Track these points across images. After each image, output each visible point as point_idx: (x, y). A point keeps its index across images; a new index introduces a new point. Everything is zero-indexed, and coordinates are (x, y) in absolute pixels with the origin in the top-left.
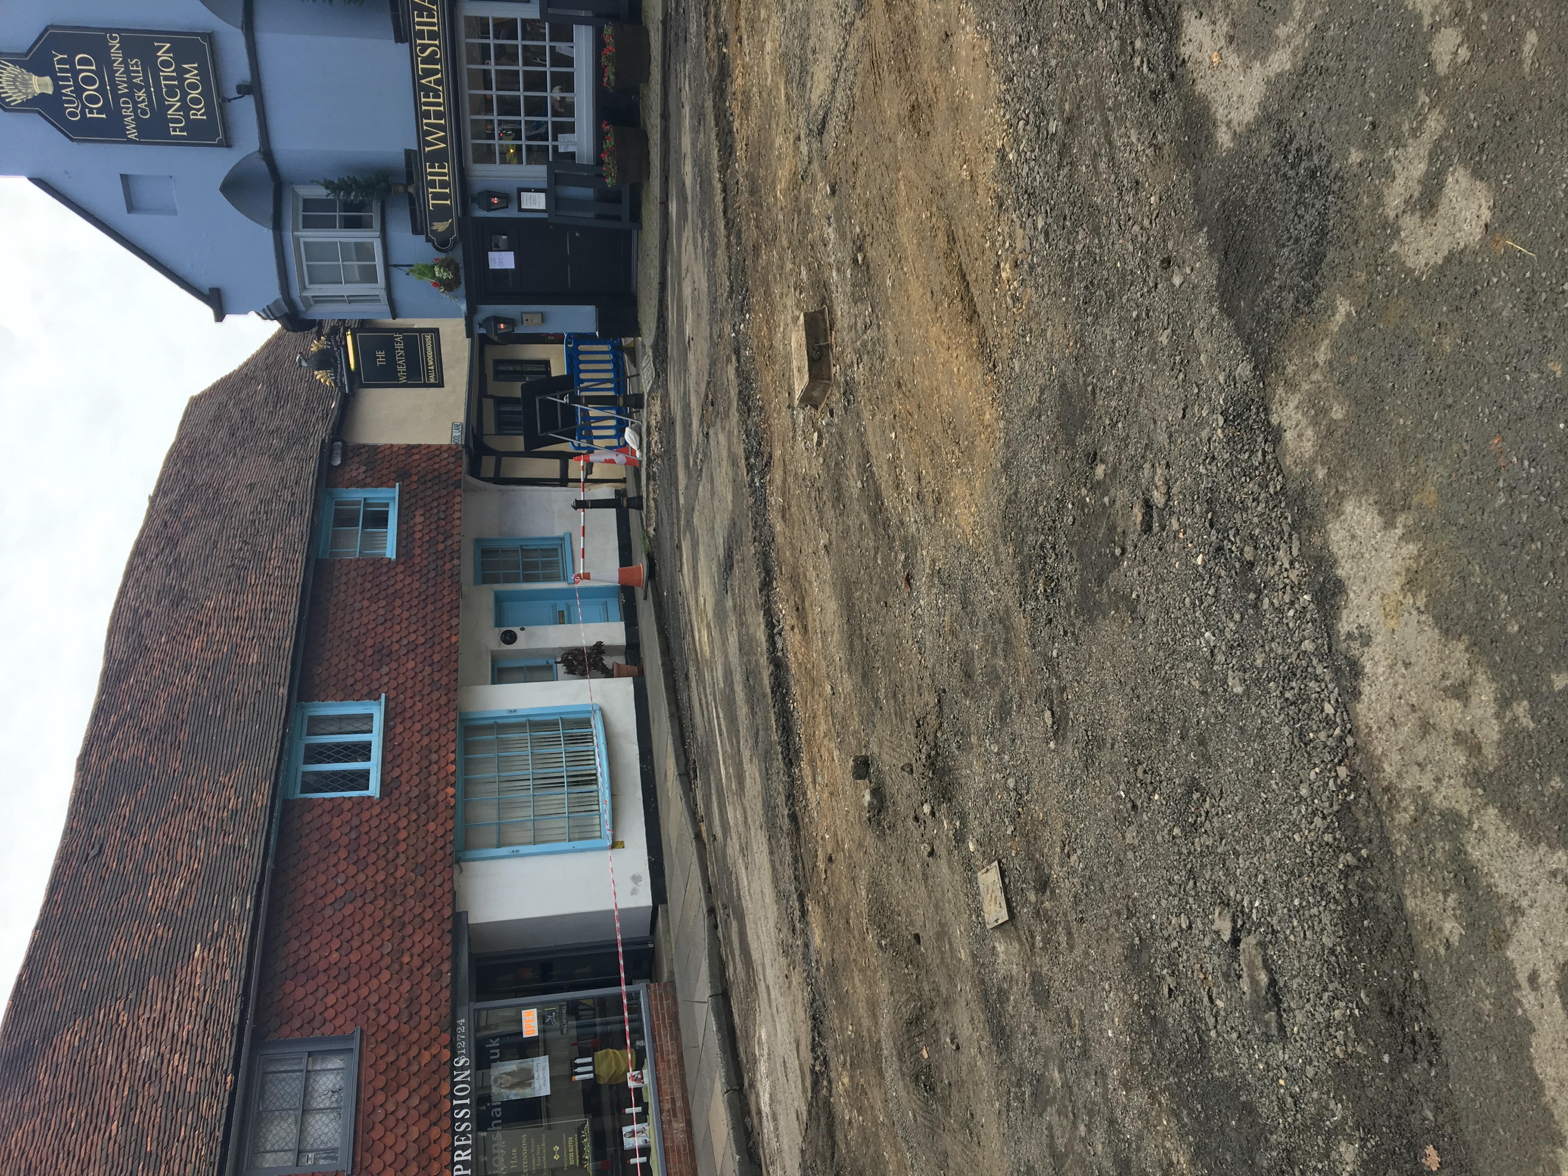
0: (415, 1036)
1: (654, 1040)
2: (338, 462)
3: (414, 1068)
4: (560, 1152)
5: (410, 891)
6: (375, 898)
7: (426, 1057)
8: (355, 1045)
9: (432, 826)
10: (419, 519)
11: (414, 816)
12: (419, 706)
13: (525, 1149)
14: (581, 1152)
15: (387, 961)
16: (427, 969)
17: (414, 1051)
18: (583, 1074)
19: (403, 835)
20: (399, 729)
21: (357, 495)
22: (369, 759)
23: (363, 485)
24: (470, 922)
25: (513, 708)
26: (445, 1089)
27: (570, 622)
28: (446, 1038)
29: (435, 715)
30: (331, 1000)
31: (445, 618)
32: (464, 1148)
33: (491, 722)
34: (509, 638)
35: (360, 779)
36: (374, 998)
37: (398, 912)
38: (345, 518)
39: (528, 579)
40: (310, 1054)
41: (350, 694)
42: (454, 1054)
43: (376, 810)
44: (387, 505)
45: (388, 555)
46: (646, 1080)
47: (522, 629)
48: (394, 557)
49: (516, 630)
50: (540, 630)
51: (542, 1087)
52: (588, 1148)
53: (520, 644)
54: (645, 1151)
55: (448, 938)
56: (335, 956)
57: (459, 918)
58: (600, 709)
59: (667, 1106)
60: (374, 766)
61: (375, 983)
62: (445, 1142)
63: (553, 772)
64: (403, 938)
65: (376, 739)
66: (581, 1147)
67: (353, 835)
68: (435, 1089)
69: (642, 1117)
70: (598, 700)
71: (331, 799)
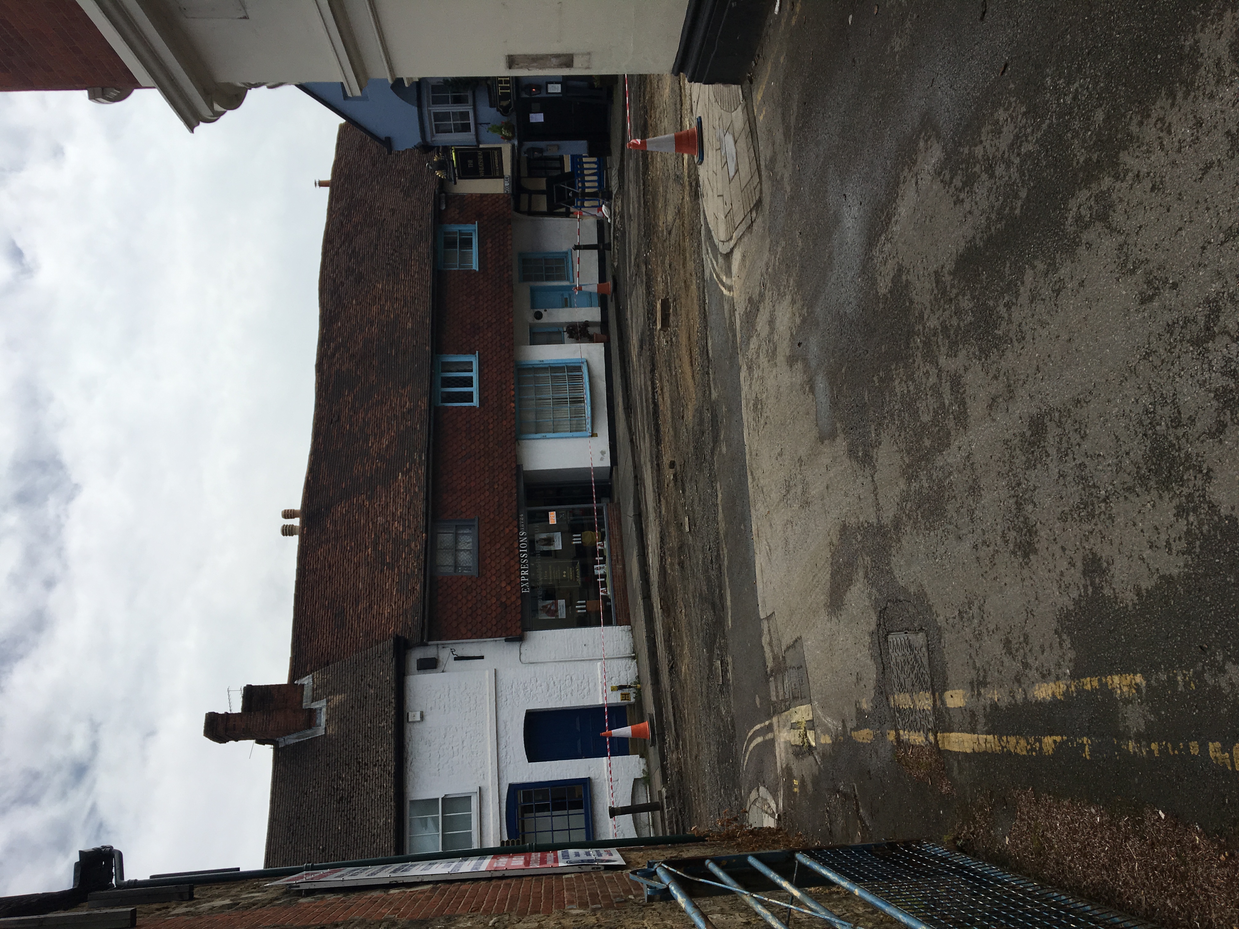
0: (502, 522)
1: (609, 529)
2: (444, 208)
3: (502, 535)
4: (566, 574)
5: (496, 454)
6: (480, 457)
7: (507, 530)
8: (476, 523)
9: (504, 423)
10: (490, 245)
11: (495, 417)
12: (495, 358)
13: (550, 572)
14: (576, 575)
15: (487, 487)
16: (506, 491)
17: (502, 528)
18: (576, 541)
19: (491, 426)
20: (486, 371)
21: (455, 228)
22: (472, 386)
23: (459, 222)
24: (524, 469)
25: (541, 359)
26: (516, 545)
27: (571, 307)
28: (515, 523)
29: (503, 364)
30: (464, 503)
31: (506, 307)
32: (525, 570)
33: (531, 366)
34: (539, 316)
35: (468, 397)
36: (482, 504)
37: (491, 465)
38: (450, 243)
39: (548, 279)
40: (456, 526)
41: (461, 351)
42: (519, 531)
43: (478, 413)
44: (471, 234)
45: (474, 268)
46: (605, 546)
47: (545, 311)
48: (477, 270)
49: (542, 311)
50: (555, 311)
51: (558, 545)
52: (578, 573)
53: (545, 319)
54: (604, 576)
55: (514, 478)
56: (464, 483)
57: (519, 467)
58: (587, 361)
59: (614, 558)
60: (475, 389)
61: (482, 497)
62: (517, 567)
63: (562, 395)
64: (494, 477)
65: (474, 375)
66: (576, 572)
67: (468, 425)
68: (511, 545)
69: (603, 562)
70: (585, 356)
71: (456, 407)
